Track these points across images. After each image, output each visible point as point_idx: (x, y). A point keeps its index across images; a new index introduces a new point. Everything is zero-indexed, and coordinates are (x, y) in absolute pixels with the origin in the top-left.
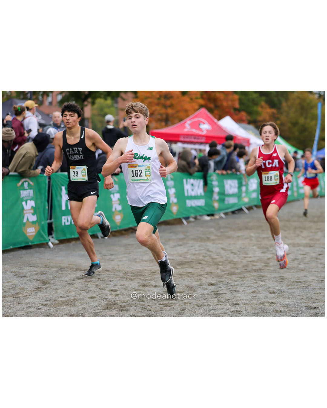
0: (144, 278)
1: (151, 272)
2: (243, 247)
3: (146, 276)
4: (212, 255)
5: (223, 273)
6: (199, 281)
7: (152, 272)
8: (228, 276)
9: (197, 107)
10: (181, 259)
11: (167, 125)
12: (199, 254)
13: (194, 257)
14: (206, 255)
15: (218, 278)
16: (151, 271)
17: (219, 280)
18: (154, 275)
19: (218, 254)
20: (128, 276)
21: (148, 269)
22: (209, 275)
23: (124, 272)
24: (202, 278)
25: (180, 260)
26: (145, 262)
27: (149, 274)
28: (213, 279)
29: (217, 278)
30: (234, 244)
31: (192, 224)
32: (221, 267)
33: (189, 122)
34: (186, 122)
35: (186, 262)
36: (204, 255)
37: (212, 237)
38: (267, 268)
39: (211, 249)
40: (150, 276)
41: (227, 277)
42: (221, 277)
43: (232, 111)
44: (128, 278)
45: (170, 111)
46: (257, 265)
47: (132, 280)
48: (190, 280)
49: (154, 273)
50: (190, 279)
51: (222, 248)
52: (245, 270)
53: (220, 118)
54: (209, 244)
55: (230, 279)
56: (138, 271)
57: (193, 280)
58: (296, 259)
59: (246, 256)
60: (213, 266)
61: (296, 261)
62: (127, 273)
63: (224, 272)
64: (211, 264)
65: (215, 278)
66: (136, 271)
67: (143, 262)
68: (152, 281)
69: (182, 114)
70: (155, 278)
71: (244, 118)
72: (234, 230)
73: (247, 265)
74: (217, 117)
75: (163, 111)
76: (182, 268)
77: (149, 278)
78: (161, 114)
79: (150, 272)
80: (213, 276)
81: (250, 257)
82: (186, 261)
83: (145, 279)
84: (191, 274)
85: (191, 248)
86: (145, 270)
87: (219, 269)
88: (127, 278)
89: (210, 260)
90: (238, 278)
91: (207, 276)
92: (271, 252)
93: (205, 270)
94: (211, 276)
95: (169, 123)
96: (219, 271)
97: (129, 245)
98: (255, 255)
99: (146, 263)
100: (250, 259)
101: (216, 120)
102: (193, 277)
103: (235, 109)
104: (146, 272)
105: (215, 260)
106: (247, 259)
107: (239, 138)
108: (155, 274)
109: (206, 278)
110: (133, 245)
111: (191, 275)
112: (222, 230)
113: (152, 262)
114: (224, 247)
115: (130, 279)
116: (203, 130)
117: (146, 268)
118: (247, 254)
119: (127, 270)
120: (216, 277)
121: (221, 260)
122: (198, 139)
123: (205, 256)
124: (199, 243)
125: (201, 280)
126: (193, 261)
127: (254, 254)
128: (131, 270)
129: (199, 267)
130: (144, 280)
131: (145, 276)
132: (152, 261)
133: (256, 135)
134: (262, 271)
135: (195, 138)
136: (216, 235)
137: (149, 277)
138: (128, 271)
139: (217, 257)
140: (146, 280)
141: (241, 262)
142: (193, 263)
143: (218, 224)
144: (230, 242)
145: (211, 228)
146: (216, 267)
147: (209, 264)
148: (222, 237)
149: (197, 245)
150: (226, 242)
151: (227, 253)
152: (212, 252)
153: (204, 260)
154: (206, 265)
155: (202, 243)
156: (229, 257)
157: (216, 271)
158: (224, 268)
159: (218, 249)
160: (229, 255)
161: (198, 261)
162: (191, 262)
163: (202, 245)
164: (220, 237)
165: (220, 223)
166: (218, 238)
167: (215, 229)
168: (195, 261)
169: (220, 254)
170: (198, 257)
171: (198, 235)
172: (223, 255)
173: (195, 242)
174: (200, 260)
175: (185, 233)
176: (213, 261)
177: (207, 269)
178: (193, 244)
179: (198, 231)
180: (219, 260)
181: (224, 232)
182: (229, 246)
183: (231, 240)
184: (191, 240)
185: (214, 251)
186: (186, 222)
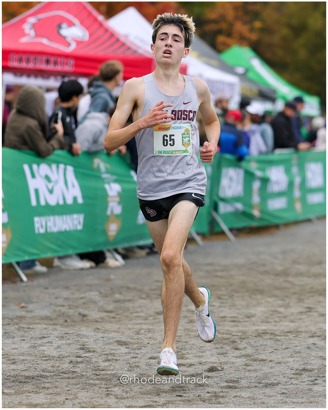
4: (94, 360)
10: (14, 370)
12: (61, 358)
13: (47, 365)
14: (79, 360)
19: (109, 358)
25: (13, 373)
30: (149, 331)
31: (42, 281)
32: (117, 390)
33: (32, 20)
34: (24, 21)
35: (27, 377)
36: (74, 359)
37: (94, 314)
38: (233, 393)
39: (91, 345)
46: (208, 386)
51: (120, 343)
52: (179, 398)
54: (85, 330)
58: (304, 370)
60: (97, 388)
61: (305, 375)
64: (92, 381)
72: (148, 296)
76: (17, 393)
81: (191, 365)
85: (40, 342)
87: (112, 394)
92: (243, 352)
93: (77, 398)
98: (203, 360)
100: (191, 370)
101: (101, 18)
105: (103, 372)
112: (117, 296)
114: (124, 339)
116: (69, 40)
122: (56, 63)
123: (78, 362)
124: (60, 330)
126: (48, 374)
127: (200, 357)
133: (202, 55)
134: (221, 400)
135: (48, 62)
136: (102, 310)
139: (107, 364)
142: (46, 380)
143: (109, 280)
144: (139, 326)
145: (91, 291)
146: (105, 390)
147: (86, 383)
148: (117, 315)
149: (56, 333)
150: (130, 326)
151: (132, 355)
152: (94, 351)
153: (73, 372)
154: (79, 386)
155: (67, 330)
156: (137, 364)
157: (106, 399)
158: (124, 394)
159: (110, 344)
160: (137, 360)
161: (59, 376)
162: (41, 378)
163: (67, 333)
164: (113, 315)
165: (112, 277)
166: (108, 316)
167: (101, 293)
168: (52, 374)
169: (115, 358)
170: (58, 365)
171: (57, 309)
172: (122, 358)
173: (51, 327)
174: (62, 373)
175: (23, 305)
176: (96, 375)
177: (82, 395)
178: (44, 332)
179: (57, 298)
180: (112, 372)
181: (124, 301)
182: (136, 337)
183: (142, 321)
184: (38, 321)
185: (99, 350)
186: (27, 276)
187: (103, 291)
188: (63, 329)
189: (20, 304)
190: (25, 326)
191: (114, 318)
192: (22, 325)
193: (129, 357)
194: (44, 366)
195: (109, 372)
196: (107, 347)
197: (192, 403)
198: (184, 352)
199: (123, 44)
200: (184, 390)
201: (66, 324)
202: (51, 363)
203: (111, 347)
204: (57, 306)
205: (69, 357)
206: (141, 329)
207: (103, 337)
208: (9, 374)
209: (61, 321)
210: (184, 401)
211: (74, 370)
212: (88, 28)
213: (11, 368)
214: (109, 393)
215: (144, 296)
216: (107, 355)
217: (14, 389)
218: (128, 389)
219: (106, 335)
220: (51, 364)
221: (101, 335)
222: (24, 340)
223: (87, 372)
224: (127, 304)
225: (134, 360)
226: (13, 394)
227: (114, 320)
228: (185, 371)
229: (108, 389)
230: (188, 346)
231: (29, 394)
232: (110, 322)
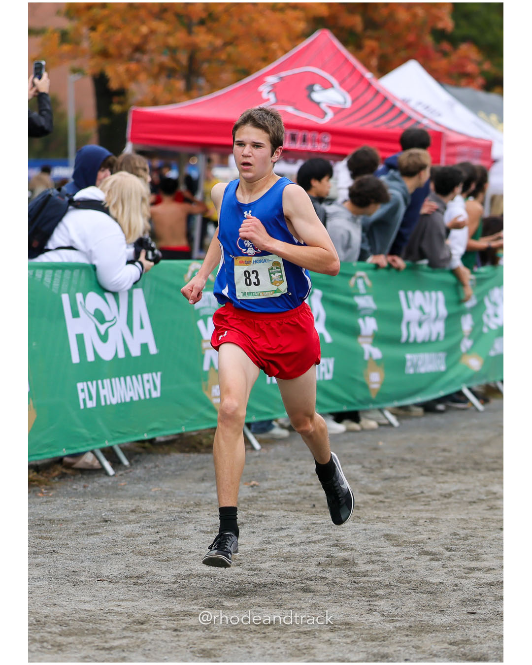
0: (106, 642)
1: (131, 619)
2: (462, 533)
3: (112, 636)
5: (390, 626)
6: (304, 654)
7: (134, 622)
8: (407, 636)
9: (301, 26)
10: (238, 574)
11: (190, 90)
12: (305, 558)
13: (285, 568)
15: (374, 643)
16: (129, 616)
17: (376, 651)
18: (143, 630)
19: (374, 558)
20: (46, 635)
21: (119, 609)
22: (342, 633)
23: (35, 623)
24: (314, 642)
26: (106, 584)
27: (124, 625)
28: (355, 649)
29: (371, 643)
30: (432, 520)
31: (280, 448)
32: (383, 604)
33: (272, 80)
34: (260, 81)
35: (257, 585)
36: (322, 559)
39: (348, 540)
40: (126, 633)
41: (406, 639)
42: (384, 639)
43: (429, 40)
44: (47, 641)
45: (203, 39)
47: (61, 650)
48: (271, 651)
49: (142, 624)
50: (273, 648)
51: (388, 537)
52: (472, 617)
53: (384, 68)
55: (417, 647)
56: (83, 615)
57: (283, 650)
59: (474, 564)
60: (355, 602)
62: (45, 624)
63: (393, 621)
64: (348, 592)
65: (361, 643)
66: (77, 616)
67: (101, 584)
68: (134, 654)
69: (246, 51)
70: (144, 641)
71: (470, 68)
72: (431, 472)
73: (479, 597)
74: (374, 62)
75: (179, 38)
76: (242, 608)
77: (125, 641)
78: (172, 51)
79: (125, 619)
80: (355, 637)
81: (489, 570)
82: (256, 580)
83: (107, 645)
84: (275, 629)
85: (276, 535)
86: (110, 612)
87: (375, 610)
88: (43, 642)
89: (345, 580)
90: (446, 645)
91: (331, 635)
94: (348, 637)
95: (202, 82)
96: (376, 618)
97: (51, 521)
99: (111, 586)
101: (369, 75)
102: (282, 639)
103: (440, 35)
104: (112, 621)
105: (364, 579)
106: (477, 574)
107: (454, 138)
108: (144, 627)
109: (329, 642)
110: (65, 521)
111: (277, 634)
112: (387, 471)
113: (135, 584)
114: (395, 532)
115: (52, 645)
116: (323, 106)
117: (111, 606)
118: (477, 560)
119: (46, 611)
120: (364, 640)
121: (385, 578)
122: (304, 140)
123: (327, 565)
124: (305, 519)
125: (312, 651)
126: (286, 581)
128: (58, 611)
129: (304, 605)
130: (104, 649)
131: (108, 636)
132: (133, 581)
135: (293, 138)
137: (124, 637)
138: (46, 617)
139: (370, 567)
140: (111, 649)
141: (456, 588)
142: (284, 590)
143: (376, 449)
144: (417, 515)
145: (350, 464)
146: (366, 603)
147: (340, 594)
148: (387, 498)
149: (299, 523)
150: (404, 514)
151: (405, 556)
152: (352, 549)
153: (322, 578)
154: (330, 598)
155: (314, 519)
156: (413, 568)
157: (367, 617)
158: (394, 610)
159: (375, 538)
160: (413, 561)
161: (302, 583)
162: (277, 587)
163: (314, 524)
164: (381, 498)
165: (381, 444)
166: (373, 500)
167: (363, 467)
168: (292, 581)
169: (381, 558)
170: (300, 568)
171: (302, 488)
172: (391, 560)
173: (292, 514)
174: (307, 579)
175: (253, 482)
176: (355, 582)
177: (334, 610)
178: (283, 521)
179: (301, 474)
180: (378, 579)
181: (397, 478)
182: (412, 529)
183: (422, 507)
184: (274, 506)
185: (359, 548)
186: (260, 441)
187: (367, 464)
188: (309, 517)
189: (250, 481)
190: (256, 512)
191: (381, 502)
192: (251, 511)
193: (401, 557)
194: (281, 570)
195: (373, 579)
196: (370, 543)
197: (488, 624)
198: (479, 551)
199: (401, 113)
200: (478, 605)
201: (314, 510)
202: (291, 565)
203: (376, 543)
204: (302, 485)
205: (317, 556)
206: (419, 519)
207: (365, 530)
208: (231, 579)
209: (308, 506)
210: (478, 621)
211: (324, 576)
212: (349, 91)
213: (234, 572)
214: (371, 608)
215: (425, 471)
216: (370, 554)
217: (238, 602)
218: (399, 603)
219: (369, 526)
220: (292, 567)
221: (364, 526)
222: (254, 532)
223: (342, 578)
224: (401, 483)
225: (408, 561)
226: (237, 609)
227: (382, 505)
228: (480, 579)
229: (371, 603)
230: (485, 543)
231: (259, 609)
232: (376, 508)
